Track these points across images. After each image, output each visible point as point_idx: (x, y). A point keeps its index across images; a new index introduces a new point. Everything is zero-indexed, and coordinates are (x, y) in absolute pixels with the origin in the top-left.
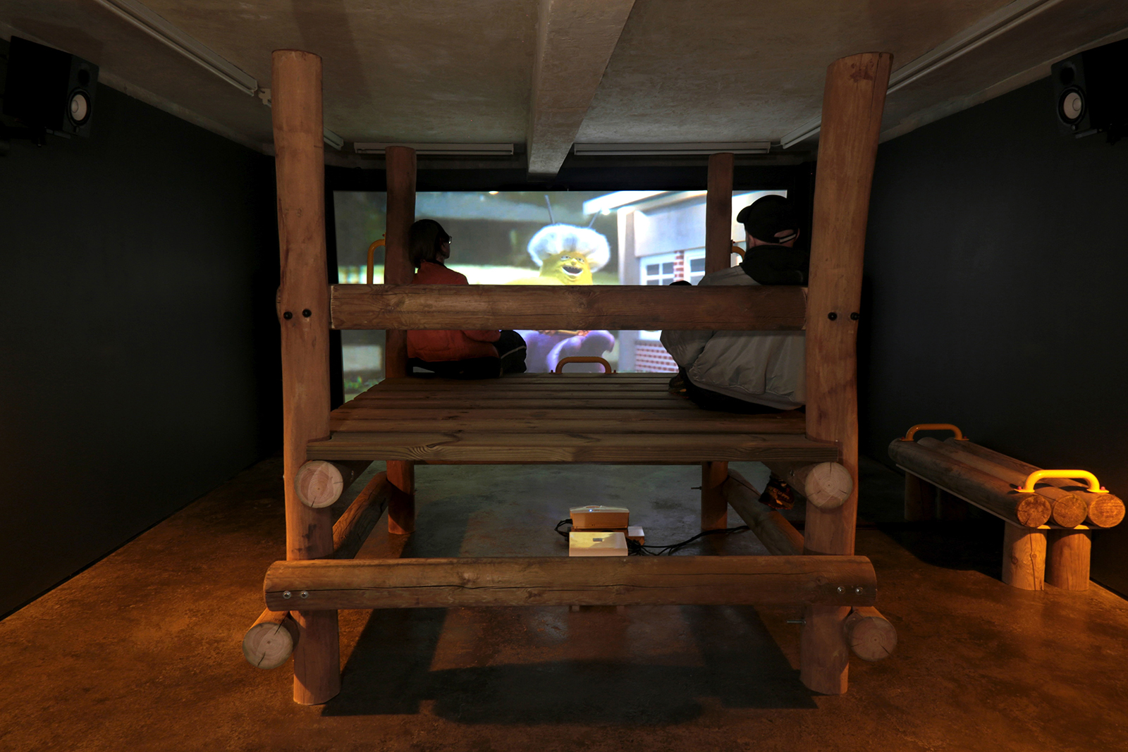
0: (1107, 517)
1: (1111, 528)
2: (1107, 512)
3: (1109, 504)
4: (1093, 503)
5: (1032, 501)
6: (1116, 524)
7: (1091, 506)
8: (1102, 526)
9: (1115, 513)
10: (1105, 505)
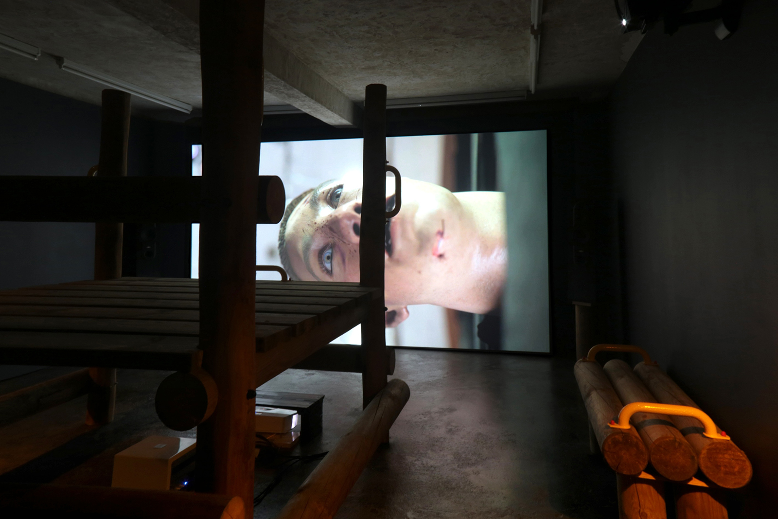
0: (726, 473)
1: (734, 489)
2: (725, 466)
3: (726, 456)
4: (704, 452)
5: (621, 440)
6: (741, 486)
7: (702, 456)
8: (721, 485)
9: (736, 470)
10: (721, 456)
